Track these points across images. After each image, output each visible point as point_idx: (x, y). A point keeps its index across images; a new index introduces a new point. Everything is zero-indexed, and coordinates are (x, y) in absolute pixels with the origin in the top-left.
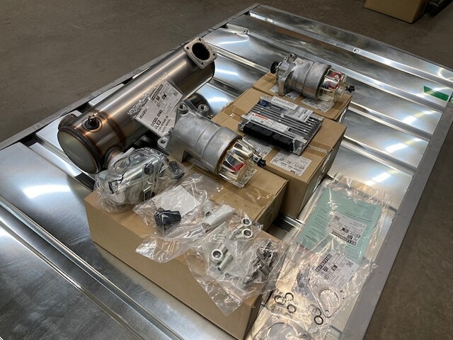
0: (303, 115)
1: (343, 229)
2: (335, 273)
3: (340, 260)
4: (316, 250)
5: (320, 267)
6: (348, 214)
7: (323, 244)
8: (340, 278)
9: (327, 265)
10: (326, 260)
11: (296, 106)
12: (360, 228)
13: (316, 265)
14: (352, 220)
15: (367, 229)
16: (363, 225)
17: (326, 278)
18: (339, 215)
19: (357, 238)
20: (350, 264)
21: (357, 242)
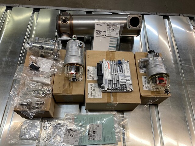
0: (125, 81)
1: (94, 131)
2: (69, 137)
3: (77, 137)
4: (76, 125)
5: (69, 130)
6: (103, 130)
7: (81, 126)
8: (68, 140)
9: (71, 132)
10: (74, 131)
11: (129, 75)
12: (98, 138)
13: (68, 128)
14: (101, 133)
15: (100, 141)
16: (101, 138)
17: (65, 134)
18: (101, 127)
19: (92, 139)
20: (77, 141)
21: (91, 140)
